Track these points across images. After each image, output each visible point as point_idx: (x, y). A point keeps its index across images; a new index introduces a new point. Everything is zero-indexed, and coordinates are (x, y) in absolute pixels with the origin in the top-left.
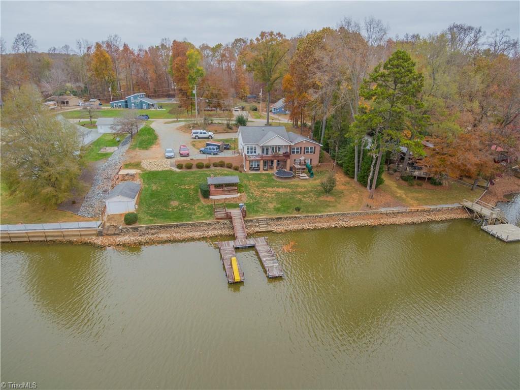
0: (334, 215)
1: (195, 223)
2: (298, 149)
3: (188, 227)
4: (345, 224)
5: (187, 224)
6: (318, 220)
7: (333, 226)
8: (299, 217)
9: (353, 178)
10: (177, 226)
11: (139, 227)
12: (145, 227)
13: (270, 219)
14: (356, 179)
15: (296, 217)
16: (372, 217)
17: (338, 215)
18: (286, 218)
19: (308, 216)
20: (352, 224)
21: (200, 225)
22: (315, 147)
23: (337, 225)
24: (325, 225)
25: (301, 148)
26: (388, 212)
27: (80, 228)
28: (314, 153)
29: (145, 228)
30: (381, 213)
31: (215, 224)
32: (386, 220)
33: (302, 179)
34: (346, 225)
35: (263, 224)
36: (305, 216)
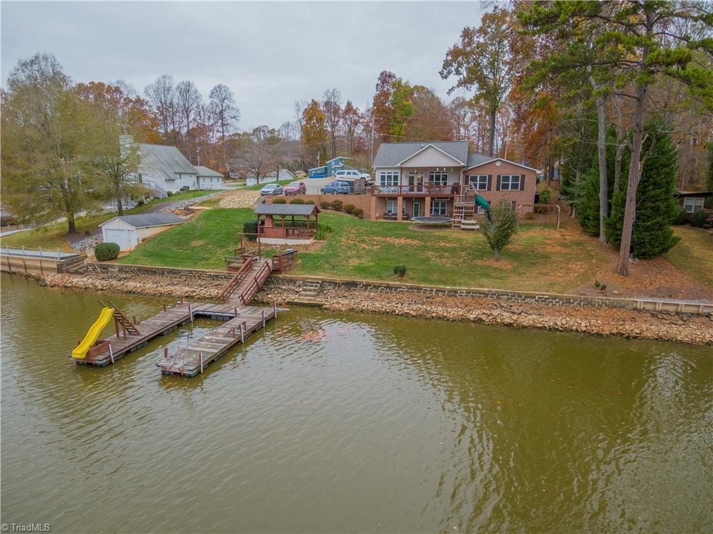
0: (486, 295)
1: (190, 272)
2: (483, 179)
3: (180, 277)
4: (507, 318)
5: (179, 272)
6: (438, 299)
7: (472, 317)
8: (396, 288)
9: (597, 235)
10: (162, 273)
11: (109, 266)
12: (118, 266)
13: (330, 282)
14: (602, 238)
15: (388, 287)
16: (602, 312)
17: (499, 295)
18: (366, 286)
19: (419, 289)
20: (528, 320)
21: (200, 275)
22: (523, 177)
23: (484, 318)
24: (453, 312)
25: (490, 177)
26: (659, 308)
27: (42, 257)
28: (522, 189)
29: (116, 270)
30: (636, 309)
31: (225, 277)
32: (644, 326)
33: (463, 229)
34: (508, 321)
35: (310, 290)
36: (412, 288)
